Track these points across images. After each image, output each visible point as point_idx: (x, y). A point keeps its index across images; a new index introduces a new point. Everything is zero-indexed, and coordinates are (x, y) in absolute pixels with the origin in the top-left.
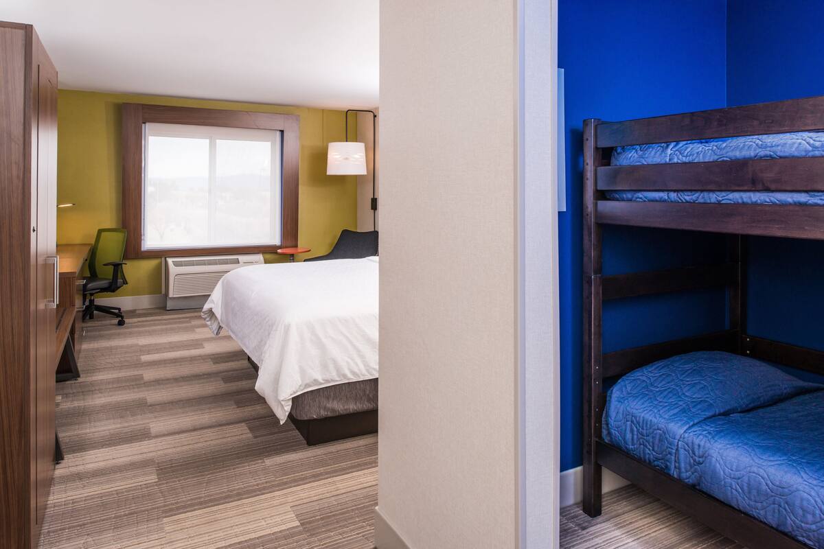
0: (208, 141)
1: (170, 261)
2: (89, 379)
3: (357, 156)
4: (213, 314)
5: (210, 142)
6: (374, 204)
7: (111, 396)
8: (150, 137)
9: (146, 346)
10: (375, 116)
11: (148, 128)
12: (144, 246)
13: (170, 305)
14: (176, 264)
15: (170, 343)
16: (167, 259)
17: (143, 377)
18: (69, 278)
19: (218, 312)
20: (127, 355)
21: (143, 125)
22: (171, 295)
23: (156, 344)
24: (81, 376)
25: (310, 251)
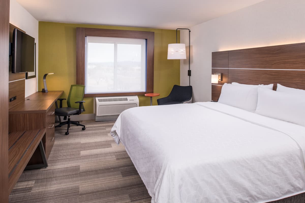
0: (113, 44)
1: (97, 99)
2: (53, 168)
3: (182, 50)
4: (116, 133)
5: (115, 45)
6: (189, 73)
7: (60, 183)
8: (89, 43)
9: (84, 144)
10: (190, 31)
11: (88, 39)
12: (86, 92)
13: (97, 119)
14: (100, 100)
15: (96, 142)
16: (96, 98)
17: (79, 168)
18: (43, 113)
19: (119, 133)
20: (74, 150)
21: (85, 37)
22: (97, 115)
23: (89, 143)
24: (49, 165)
25: (159, 95)
